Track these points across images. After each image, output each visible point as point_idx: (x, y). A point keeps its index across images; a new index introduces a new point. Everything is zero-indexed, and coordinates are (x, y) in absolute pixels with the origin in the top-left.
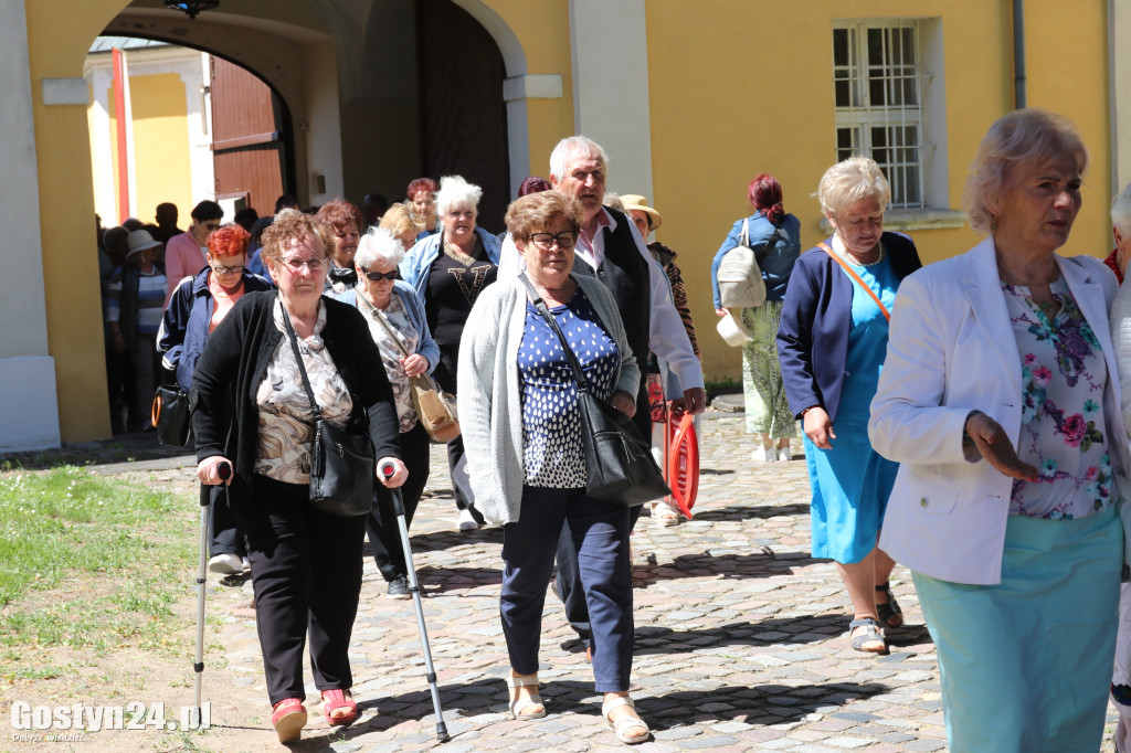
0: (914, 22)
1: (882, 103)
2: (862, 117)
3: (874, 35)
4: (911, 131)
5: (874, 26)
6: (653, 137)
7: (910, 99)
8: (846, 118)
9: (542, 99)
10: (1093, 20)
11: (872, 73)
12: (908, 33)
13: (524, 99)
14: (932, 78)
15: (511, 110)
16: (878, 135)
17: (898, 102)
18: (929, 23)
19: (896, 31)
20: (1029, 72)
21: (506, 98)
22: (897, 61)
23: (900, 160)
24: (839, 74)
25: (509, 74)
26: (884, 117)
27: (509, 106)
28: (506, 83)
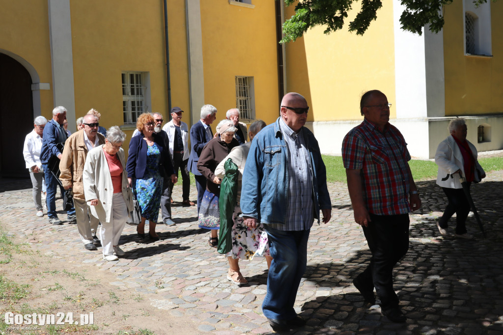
0: (142, 73)
1: (134, 94)
2: (129, 98)
3: (132, 76)
4: (141, 102)
5: (131, 73)
6: (75, 102)
7: (141, 94)
8: (125, 98)
9: (44, 90)
10: (186, 74)
11: (132, 86)
12: (140, 75)
13: (39, 90)
14: (146, 88)
15: (34, 93)
16: (133, 103)
17: (138, 94)
18: (146, 73)
19: (137, 75)
20: (171, 88)
21: (32, 89)
22: (137, 83)
23: (138, 110)
24: (123, 86)
25: (33, 82)
26: (135, 98)
27: (33, 92)
28: (32, 85)
